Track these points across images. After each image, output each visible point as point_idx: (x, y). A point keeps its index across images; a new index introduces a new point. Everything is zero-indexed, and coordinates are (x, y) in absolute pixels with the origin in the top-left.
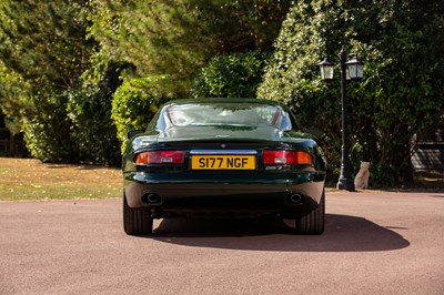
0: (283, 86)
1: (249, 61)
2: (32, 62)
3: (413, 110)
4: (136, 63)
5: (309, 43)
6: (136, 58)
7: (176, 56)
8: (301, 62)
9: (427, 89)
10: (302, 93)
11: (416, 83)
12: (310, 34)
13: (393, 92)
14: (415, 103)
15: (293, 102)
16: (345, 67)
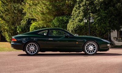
0: (74, 24)
1: (65, 18)
2: (8, 18)
3: (105, 29)
4: (37, 19)
5: (80, 14)
6: (37, 17)
7: (47, 17)
8: (78, 18)
9: (108, 24)
10: (79, 26)
11: (105, 23)
12: (80, 12)
13: (100, 25)
14: (105, 28)
15: (77, 28)
16: (89, 19)
